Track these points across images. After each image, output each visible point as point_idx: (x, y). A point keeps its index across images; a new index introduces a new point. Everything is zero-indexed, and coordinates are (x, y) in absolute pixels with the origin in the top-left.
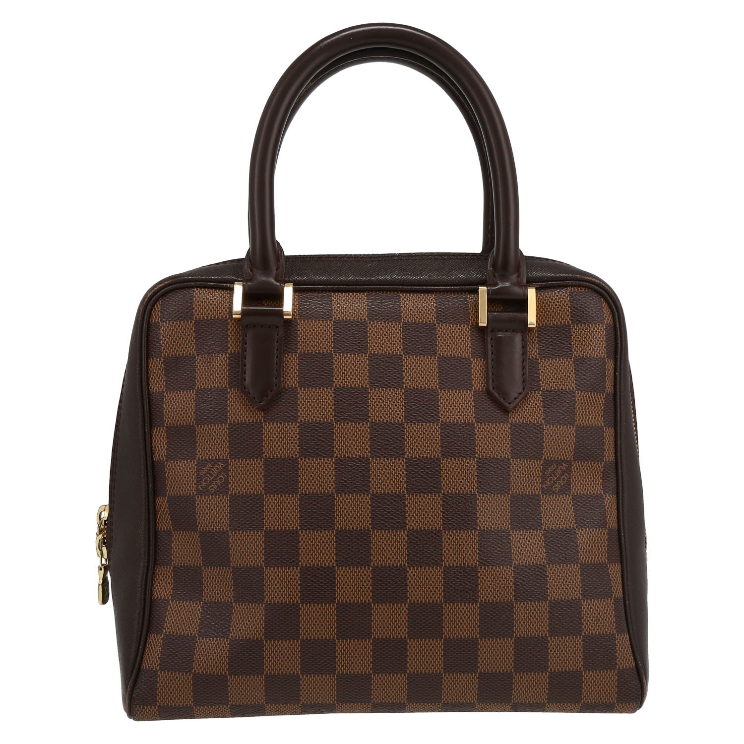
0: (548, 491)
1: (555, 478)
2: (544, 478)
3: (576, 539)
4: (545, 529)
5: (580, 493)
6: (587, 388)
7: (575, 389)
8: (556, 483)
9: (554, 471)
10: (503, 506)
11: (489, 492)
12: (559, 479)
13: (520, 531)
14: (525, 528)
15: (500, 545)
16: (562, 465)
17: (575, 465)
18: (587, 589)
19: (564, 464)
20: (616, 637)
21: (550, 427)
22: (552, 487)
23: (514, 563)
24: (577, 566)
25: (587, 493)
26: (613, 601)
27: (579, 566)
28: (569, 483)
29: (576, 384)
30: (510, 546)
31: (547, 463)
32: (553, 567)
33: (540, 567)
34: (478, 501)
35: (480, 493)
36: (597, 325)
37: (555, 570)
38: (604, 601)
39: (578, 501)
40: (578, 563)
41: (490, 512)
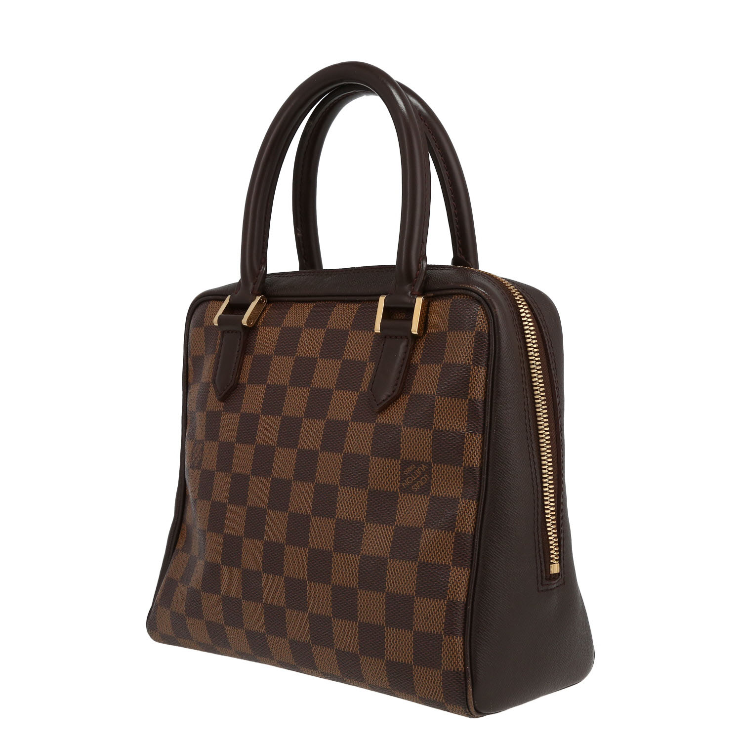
0: (407, 490)
1: (415, 478)
2: (403, 478)
3: (419, 538)
4: (397, 525)
5: (439, 495)
6: (448, 394)
7: (435, 394)
8: (416, 483)
9: (413, 471)
10: (360, 499)
11: (349, 485)
12: (419, 479)
13: (374, 524)
14: (379, 523)
15: (352, 535)
16: (422, 467)
17: (435, 467)
18: (421, 586)
19: (423, 466)
20: (443, 638)
21: (407, 428)
22: (410, 486)
23: (362, 553)
24: (416, 563)
25: (446, 496)
26: (446, 603)
27: (417, 564)
28: (429, 484)
29: (437, 389)
30: (362, 537)
31: (406, 464)
32: (393, 561)
33: (382, 560)
34: (339, 493)
35: (342, 485)
36: (467, 332)
37: (394, 564)
38: (437, 601)
39: (435, 503)
40: (416, 560)
41: (348, 504)
